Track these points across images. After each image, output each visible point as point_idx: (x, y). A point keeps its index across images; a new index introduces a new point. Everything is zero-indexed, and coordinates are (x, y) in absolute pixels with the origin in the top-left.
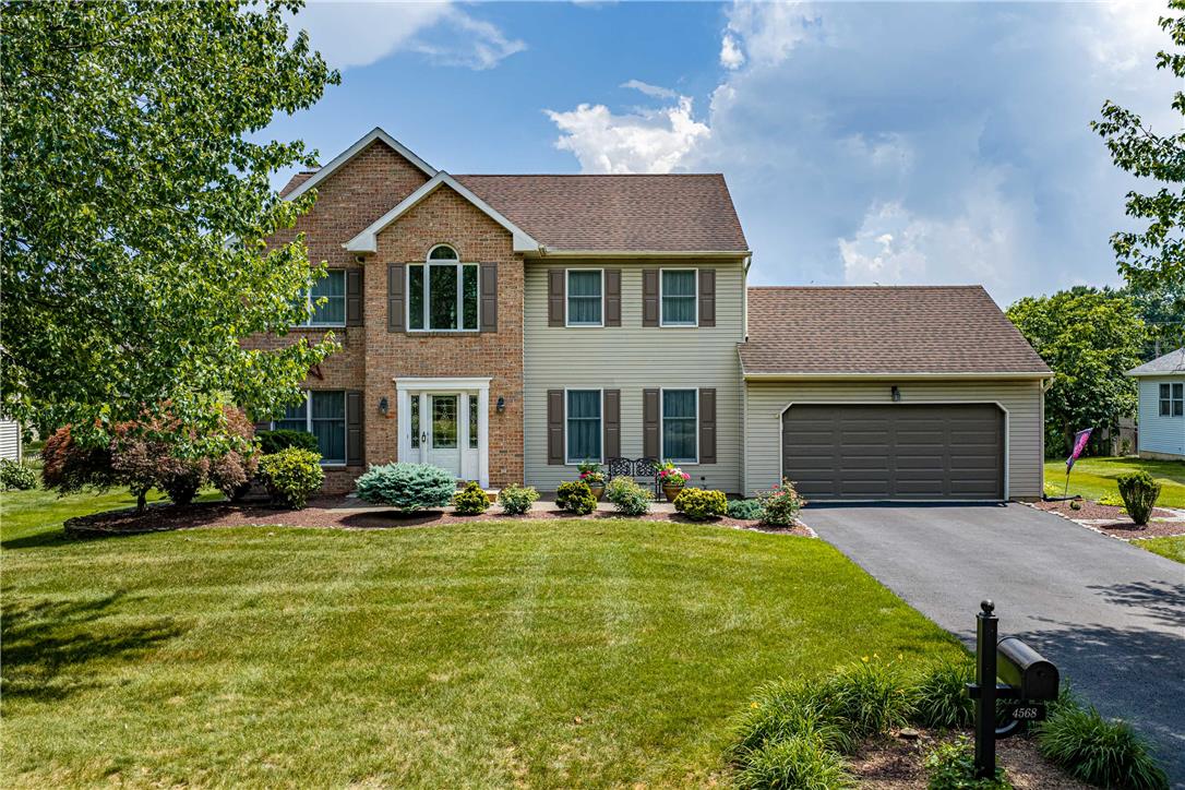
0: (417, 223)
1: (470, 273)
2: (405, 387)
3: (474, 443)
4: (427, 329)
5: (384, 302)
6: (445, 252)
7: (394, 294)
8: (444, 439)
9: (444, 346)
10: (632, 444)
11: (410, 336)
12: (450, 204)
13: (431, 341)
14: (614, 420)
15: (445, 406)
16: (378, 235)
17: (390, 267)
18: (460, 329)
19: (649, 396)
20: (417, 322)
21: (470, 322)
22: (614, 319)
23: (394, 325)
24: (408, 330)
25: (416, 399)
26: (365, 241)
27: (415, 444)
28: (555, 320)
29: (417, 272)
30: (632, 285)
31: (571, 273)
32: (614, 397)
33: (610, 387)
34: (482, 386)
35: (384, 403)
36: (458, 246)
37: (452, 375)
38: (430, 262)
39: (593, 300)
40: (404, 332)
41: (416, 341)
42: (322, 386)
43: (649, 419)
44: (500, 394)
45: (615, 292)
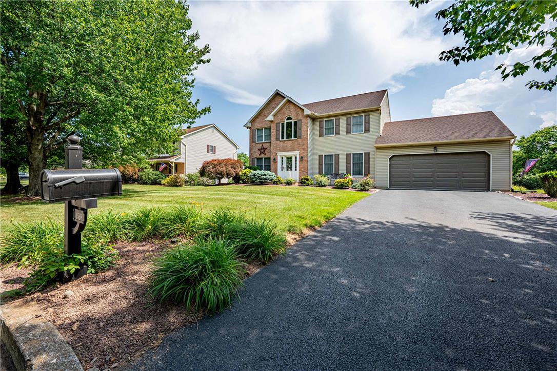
0: (283, 111)
1: (295, 123)
2: (280, 155)
3: (296, 170)
4: (285, 139)
5: (275, 133)
6: (289, 118)
7: (278, 131)
8: (289, 168)
9: (289, 143)
10: (342, 169)
11: (281, 141)
12: (291, 105)
13: (285, 142)
14: (337, 163)
15: (289, 159)
16: (274, 116)
17: (277, 123)
18: (293, 138)
19: (348, 156)
20: (283, 138)
21: (295, 136)
22: (338, 133)
23: (277, 139)
24: (281, 139)
25: (282, 158)
26: (270, 118)
27: (282, 170)
28: (321, 135)
29: (283, 124)
30: (343, 122)
31: (325, 121)
32: (337, 156)
33: (336, 153)
34: (297, 153)
35: (274, 159)
36: (292, 116)
37: (290, 151)
38: (286, 121)
39: (330, 128)
40: (280, 140)
41: (282, 143)
42: (266, 156)
43: (348, 163)
44: (302, 155)
45: (338, 126)
